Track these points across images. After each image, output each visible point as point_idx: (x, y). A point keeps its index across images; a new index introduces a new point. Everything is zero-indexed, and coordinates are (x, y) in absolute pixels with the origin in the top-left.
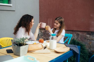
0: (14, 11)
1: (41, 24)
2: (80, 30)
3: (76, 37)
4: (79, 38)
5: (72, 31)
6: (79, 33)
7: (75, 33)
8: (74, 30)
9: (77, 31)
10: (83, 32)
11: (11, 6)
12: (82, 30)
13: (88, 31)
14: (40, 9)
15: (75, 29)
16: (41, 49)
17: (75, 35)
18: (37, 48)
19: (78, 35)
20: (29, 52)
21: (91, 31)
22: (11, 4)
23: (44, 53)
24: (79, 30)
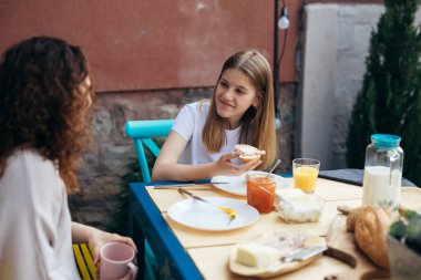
2: (132, 88)
6: (123, 101)
10: (146, 97)
12: (139, 88)
13: (170, 86)
17: (104, 113)
19: (118, 111)
21: (185, 83)
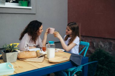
0: (35, 14)
1: (49, 30)
3: (108, 46)
4: (111, 48)
5: (104, 38)
7: (108, 41)
8: (106, 38)
9: (109, 39)
11: (30, 9)
14: (69, 11)
15: (107, 36)
16: (36, 57)
17: (107, 43)
18: (30, 56)
19: (110, 43)
20: (20, 60)
22: (30, 6)
23: (35, 62)
24: (112, 38)
